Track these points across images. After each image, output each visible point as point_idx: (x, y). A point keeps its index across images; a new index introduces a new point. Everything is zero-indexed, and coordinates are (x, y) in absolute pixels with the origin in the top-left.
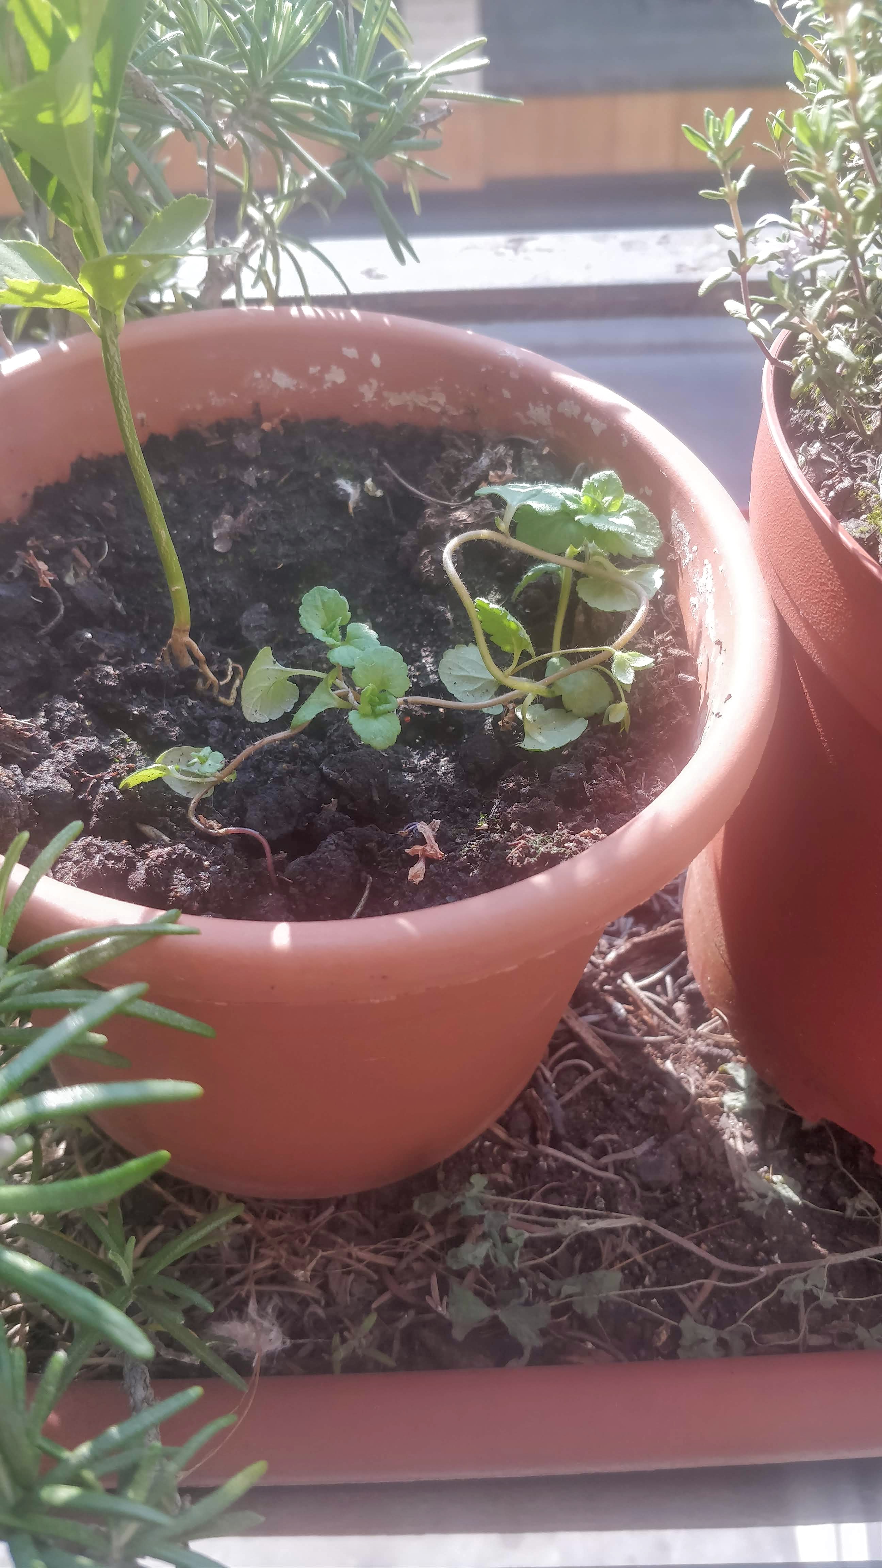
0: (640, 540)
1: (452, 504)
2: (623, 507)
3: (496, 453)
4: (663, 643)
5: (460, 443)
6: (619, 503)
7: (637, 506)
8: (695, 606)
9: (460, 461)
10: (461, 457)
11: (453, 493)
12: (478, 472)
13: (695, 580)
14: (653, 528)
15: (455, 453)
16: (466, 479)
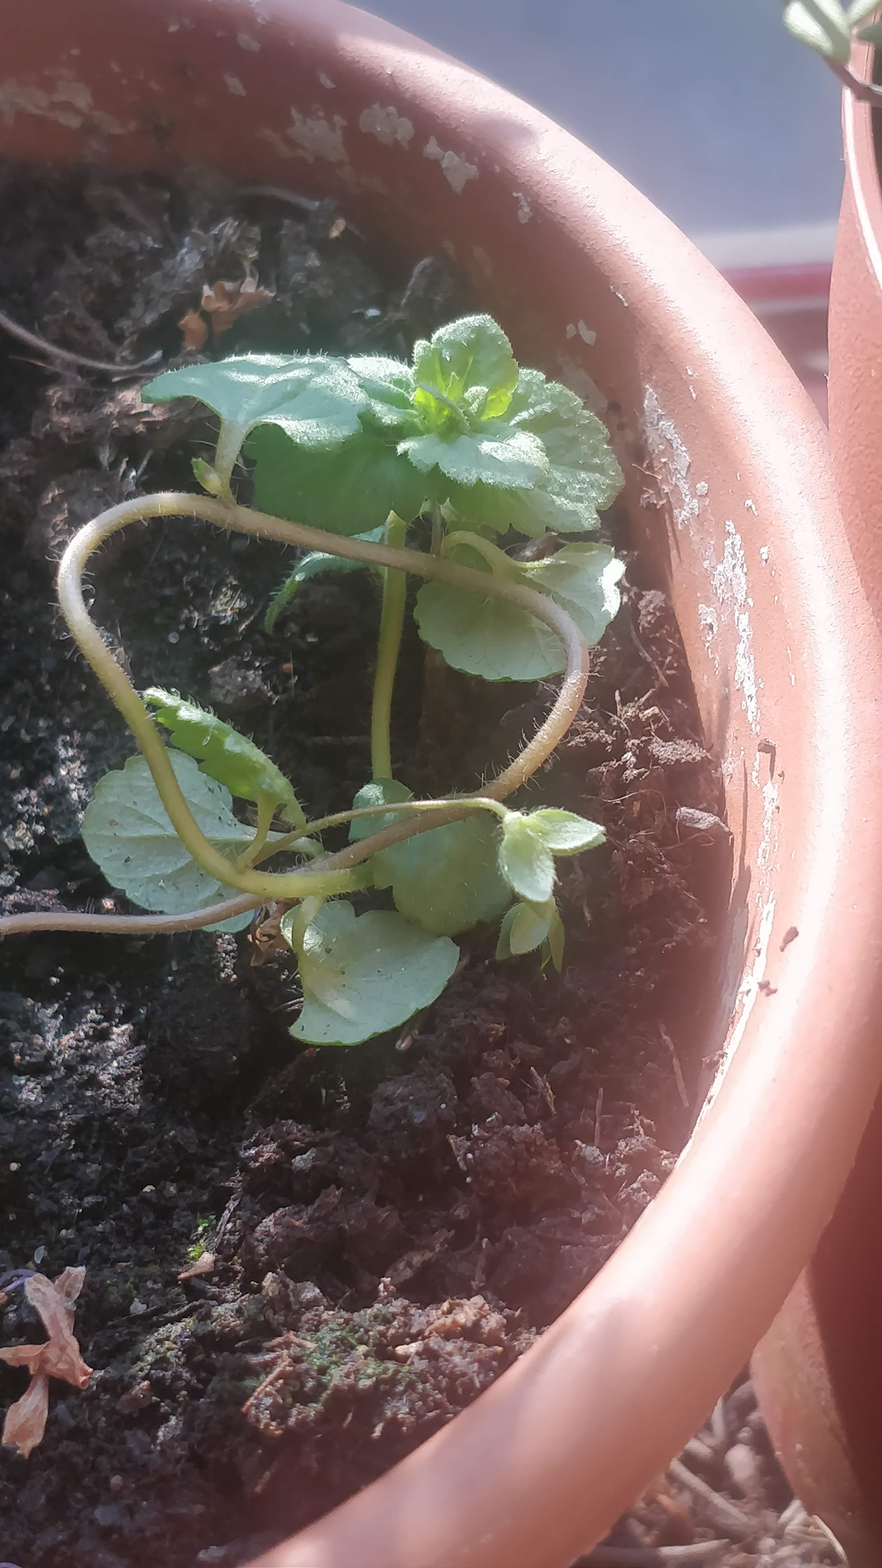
0: (563, 487)
1: (117, 368)
2: (519, 404)
3: (217, 238)
4: (638, 727)
5: (130, 209)
6: (506, 397)
7: (553, 398)
8: (711, 627)
9: (131, 254)
10: (134, 245)
11: (118, 338)
12: (175, 287)
13: (706, 564)
14: (595, 452)
15: (119, 235)
16: (148, 304)
